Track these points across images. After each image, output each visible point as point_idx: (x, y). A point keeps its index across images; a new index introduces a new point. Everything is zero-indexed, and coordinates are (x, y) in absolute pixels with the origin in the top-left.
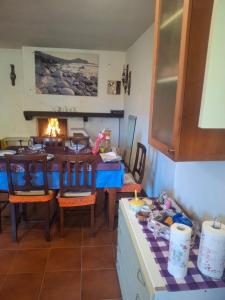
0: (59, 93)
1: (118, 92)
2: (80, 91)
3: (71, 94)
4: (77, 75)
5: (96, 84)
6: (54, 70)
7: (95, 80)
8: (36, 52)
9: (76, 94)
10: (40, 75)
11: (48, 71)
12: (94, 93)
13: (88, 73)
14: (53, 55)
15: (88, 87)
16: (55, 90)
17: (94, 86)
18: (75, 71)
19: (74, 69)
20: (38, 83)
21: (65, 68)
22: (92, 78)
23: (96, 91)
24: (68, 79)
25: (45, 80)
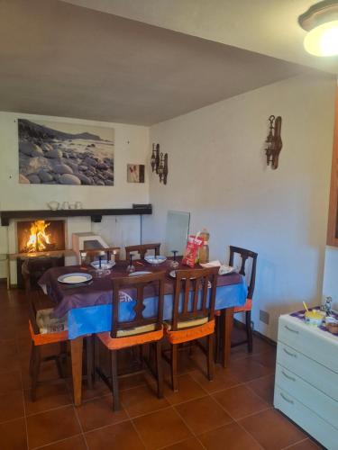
0: (56, 181)
1: (142, 180)
2: (89, 179)
3: (75, 183)
4: (84, 157)
5: (112, 168)
6: (49, 147)
7: (110, 163)
8: (20, 120)
9: (84, 183)
10: (25, 154)
11: (39, 150)
12: (109, 181)
13: (100, 153)
14: (48, 126)
15: (100, 172)
16: (51, 177)
17: (108, 172)
18: (82, 150)
19: (80, 147)
20: (23, 167)
21: (66, 145)
22: (107, 160)
23: (112, 179)
24: (71, 161)
25: (35, 163)
